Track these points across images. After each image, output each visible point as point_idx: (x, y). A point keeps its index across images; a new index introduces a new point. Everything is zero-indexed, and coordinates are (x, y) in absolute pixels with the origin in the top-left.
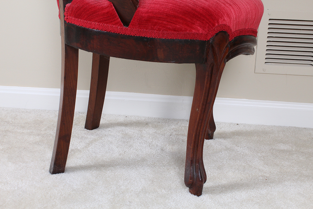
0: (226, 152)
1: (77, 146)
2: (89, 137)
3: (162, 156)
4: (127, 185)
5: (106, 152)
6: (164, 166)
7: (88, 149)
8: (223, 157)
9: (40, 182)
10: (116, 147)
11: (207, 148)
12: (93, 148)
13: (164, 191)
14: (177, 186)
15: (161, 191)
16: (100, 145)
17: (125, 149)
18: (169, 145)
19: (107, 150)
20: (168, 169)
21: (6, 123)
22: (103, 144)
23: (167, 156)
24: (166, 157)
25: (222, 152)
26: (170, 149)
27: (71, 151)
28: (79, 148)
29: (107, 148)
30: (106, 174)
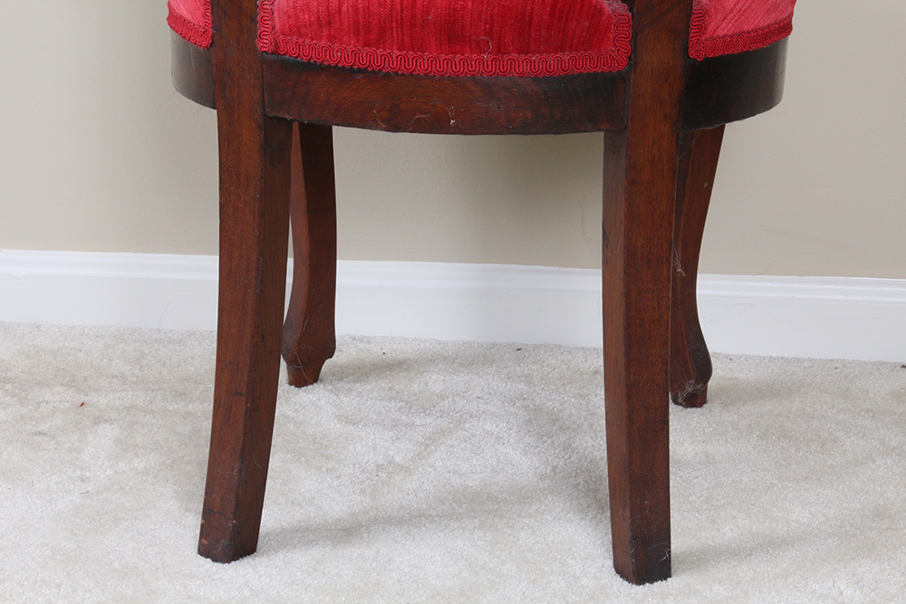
0: (889, 461)
1: (391, 453)
2: (418, 421)
3: (681, 477)
4: (598, 575)
5: (492, 470)
6: (697, 511)
7: (431, 461)
8: (883, 477)
9: (315, 570)
10: (521, 453)
11: (822, 447)
12: (444, 456)
13: (721, 589)
14: (756, 572)
15: (711, 590)
16: (466, 447)
17: (550, 458)
18: (692, 442)
19: (495, 464)
20: (713, 522)
21: (115, 380)
22: (474, 445)
23: (696, 477)
24: (695, 481)
25: (874, 462)
26: (696, 453)
27: (378, 471)
28: (398, 459)
29: (491, 457)
30: (518, 540)
